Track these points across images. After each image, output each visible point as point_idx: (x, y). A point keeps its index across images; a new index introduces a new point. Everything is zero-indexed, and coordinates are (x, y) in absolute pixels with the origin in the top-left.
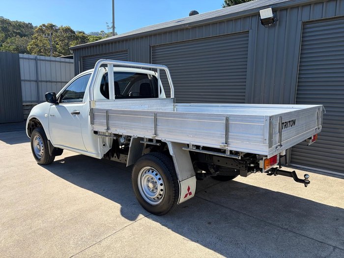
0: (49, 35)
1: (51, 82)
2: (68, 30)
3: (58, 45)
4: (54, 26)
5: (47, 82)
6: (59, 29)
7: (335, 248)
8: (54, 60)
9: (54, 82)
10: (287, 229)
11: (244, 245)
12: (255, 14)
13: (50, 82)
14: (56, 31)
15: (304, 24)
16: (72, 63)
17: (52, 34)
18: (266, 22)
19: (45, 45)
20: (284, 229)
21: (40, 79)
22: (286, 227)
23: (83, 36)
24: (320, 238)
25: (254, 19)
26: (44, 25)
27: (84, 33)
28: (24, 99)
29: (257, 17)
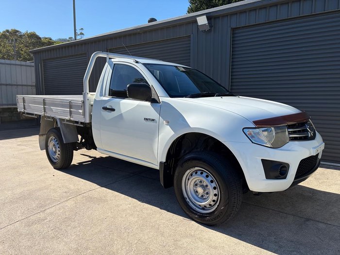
0: (12, 40)
1: (12, 85)
2: (33, 36)
3: (22, 51)
4: (18, 31)
5: (7, 85)
6: (24, 35)
8: (14, 63)
9: (15, 85)
12: (194, 20)
13: (9, 85)
14: (21, 36)
15: (233, 30)
16: (33, 66)
17: (16, 40)
19: (9, 52)
23: (49, 42)
25: (195, 25)
26: (8, 31)
27: (51, 39)
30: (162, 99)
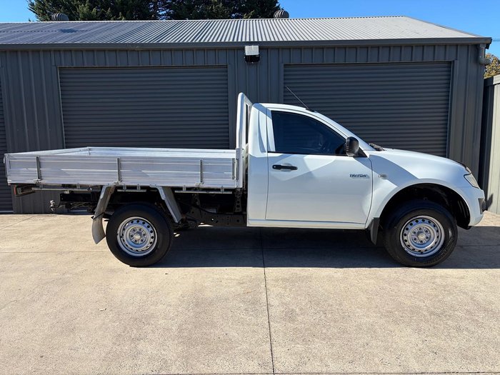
12: (235, 47)
30: (368, 153)
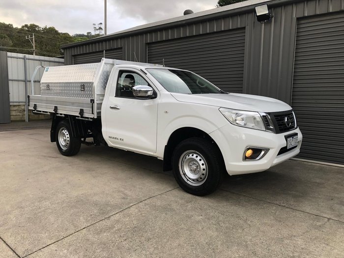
7: (329, 219)
10: (285, 206)
11: (245, 218)
12: (251, 10)
15: (298, 19)
18: (262, 18)
20: (282, 206)
21: (28, 79)
22: (283, 205)
24: (315, 212)
25: (250, 16)
28: (11, 100)
29: (253, 14)
